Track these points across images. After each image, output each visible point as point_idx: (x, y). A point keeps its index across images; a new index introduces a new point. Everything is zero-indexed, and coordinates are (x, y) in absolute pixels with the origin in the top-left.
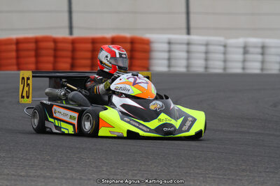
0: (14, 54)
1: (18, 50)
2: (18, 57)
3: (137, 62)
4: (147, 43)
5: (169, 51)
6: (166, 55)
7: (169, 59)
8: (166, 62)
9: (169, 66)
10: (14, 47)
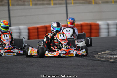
0: (36, 34)
1: (38, 32)
2: (38, 35)
3: (93, 34)
4: (98, 25)
5: (108, 29)
6: (106, 30)
7: (108, 32)
8: (107, 34)
9: (108, 35)
10: (36, 30)
